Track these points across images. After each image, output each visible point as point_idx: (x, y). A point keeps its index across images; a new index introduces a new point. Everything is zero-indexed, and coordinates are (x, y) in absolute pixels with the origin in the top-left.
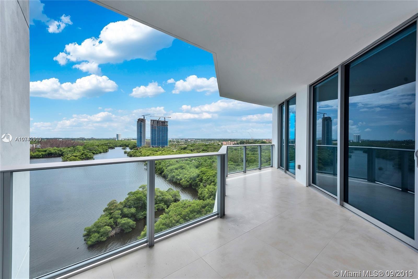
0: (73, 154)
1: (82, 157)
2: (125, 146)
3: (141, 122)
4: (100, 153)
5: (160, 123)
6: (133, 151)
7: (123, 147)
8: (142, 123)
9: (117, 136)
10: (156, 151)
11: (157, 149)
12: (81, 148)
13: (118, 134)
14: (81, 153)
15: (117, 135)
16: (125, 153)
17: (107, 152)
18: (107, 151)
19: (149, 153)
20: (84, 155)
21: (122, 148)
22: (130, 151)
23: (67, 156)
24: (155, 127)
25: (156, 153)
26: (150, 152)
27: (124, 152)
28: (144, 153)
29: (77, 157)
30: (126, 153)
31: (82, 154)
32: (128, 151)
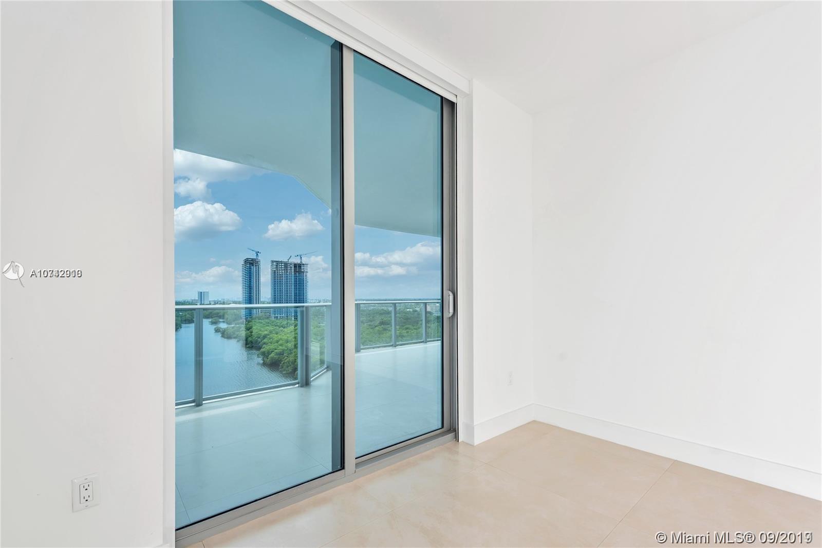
2: (216, 317)
3: (251, 265)
5: (291, 267)
6: (233, 328)
7: (212, 318)
8: (252, 267)
9: (200, 296)
10: (282, 327)
11: (285, 322)
13: (201, 291)
15: (198, 292)
16: (217, 330)
19: (267, 330)
21: (210, 320)
22: (227, 327)
24: (281, 276)
25: (282, 330)
26: (271, 328)
27: (215, 329)
28: (256, 331)
30: (220, 331)
32: (222, 327)
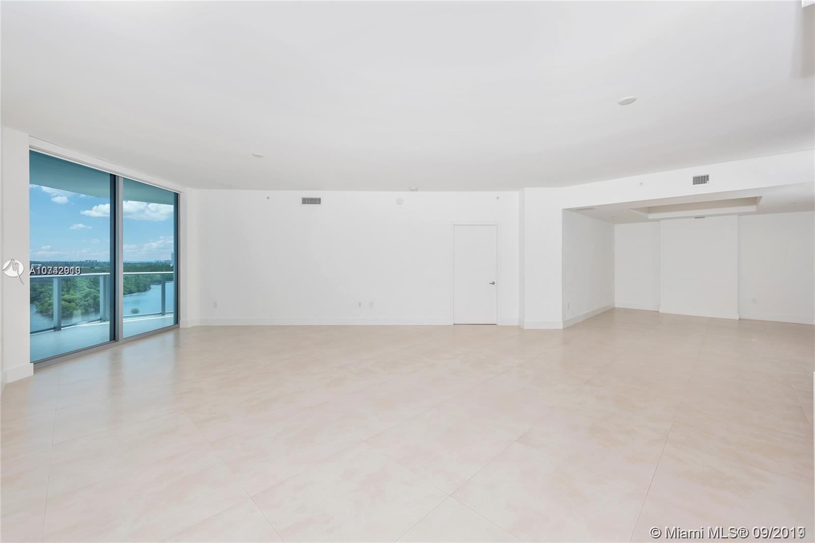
0: (63, 295)
1: (86, 303)
4: (129, 293)
12: (84, 283)
14: (83, 293)
17: (145, 290)
18: (147, 289)
20: (89, 298)
23: (50, 300)
29: (73, 302)
31: (86, 296)
